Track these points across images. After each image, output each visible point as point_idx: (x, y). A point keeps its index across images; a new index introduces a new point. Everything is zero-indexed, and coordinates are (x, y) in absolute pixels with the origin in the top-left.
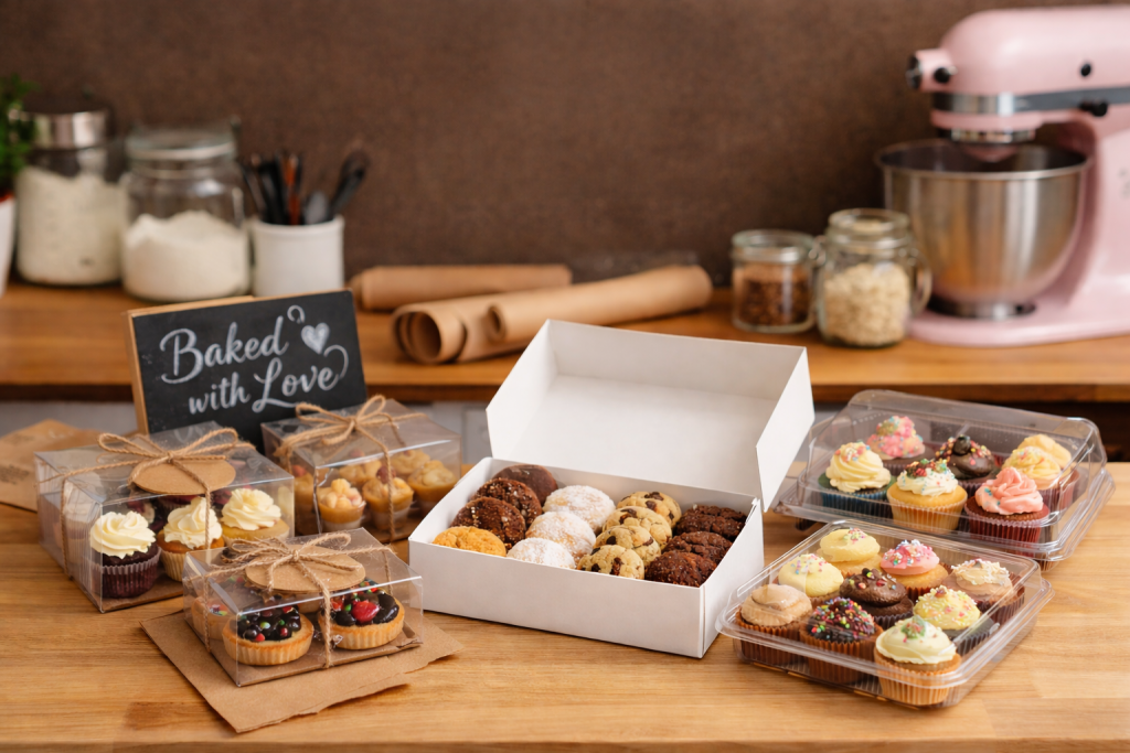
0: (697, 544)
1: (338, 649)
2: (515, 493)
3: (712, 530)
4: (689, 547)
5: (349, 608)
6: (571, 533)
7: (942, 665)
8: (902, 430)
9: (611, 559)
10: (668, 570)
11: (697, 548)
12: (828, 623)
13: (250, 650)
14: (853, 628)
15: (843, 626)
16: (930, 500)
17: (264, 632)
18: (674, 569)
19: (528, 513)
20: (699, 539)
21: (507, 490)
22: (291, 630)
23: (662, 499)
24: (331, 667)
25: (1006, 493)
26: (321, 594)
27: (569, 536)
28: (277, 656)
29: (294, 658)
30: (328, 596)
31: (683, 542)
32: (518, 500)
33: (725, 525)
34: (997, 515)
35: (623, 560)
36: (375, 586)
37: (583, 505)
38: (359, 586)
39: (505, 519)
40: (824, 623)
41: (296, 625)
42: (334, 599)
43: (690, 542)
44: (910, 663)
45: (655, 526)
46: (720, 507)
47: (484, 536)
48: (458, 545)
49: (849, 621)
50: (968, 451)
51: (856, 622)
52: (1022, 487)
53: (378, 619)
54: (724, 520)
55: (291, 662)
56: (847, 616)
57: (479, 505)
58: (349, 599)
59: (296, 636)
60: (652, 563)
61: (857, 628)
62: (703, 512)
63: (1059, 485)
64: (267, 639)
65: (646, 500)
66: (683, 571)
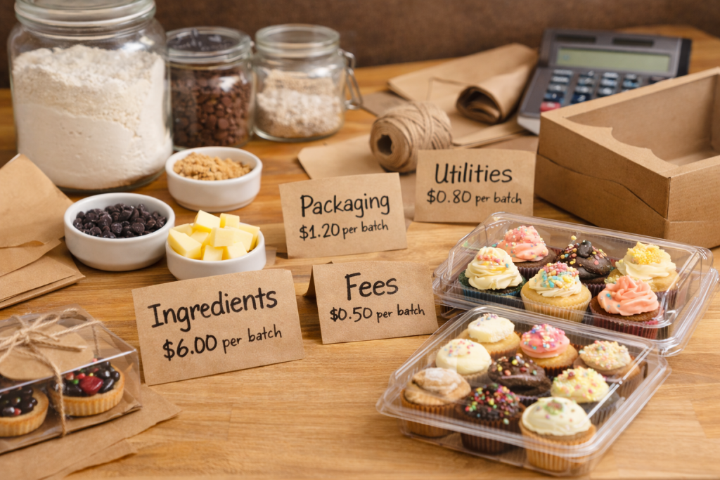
7: (579, 435)
8: (532, 238)
12: (479, 403)
14: (499, 408)
15: (491, 406)
16: (561, 301)
25: (623, 297)
34: (618, 315)
40: (475, 403)
44: (552, 435)
49: (496, 402)
50: (590, 254)
51: (502, 404)
52: (638, 291)
56: (495, 398)
61: (503, 408)
63: (676, 286)
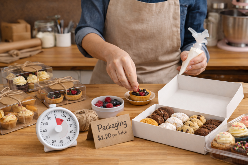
0: (209, 127)
1: (69, 100)
2: (163, 113)
3: (214, 124)
4: (207, 128)
5: (70, 92)
6: (176, 123)
9: (186, 129)
10: (200, 133)
11: (209, 128)
13: (51, 100)
17: (54, 97)
18: (202, 132)
19: (165, 118)
20: (210, 126)
21: (160, 112)
22: (60, 96)
23: (201, 117)
24: (68, 104)
26: (65, 89)
27: (175, 123)
28: (57, 101)
29: (60, 102)
30: (66, 90)
31: (205, 126)
32: (163, 115)
33: (217, 124)
35: (189, 130)
36: (75, 88)
37: (180, 116)
38: (72, 88)
39: (159, 119)
41: (60, 95)
42: (67, 90)
43: (207, 127)
45: (199, 123)
46: (216, 120)
47: (152, 121)
48: (145, 122)
53: (77, 94)
54: (217, 123)
55: (60, 103)
57: (153, 115)
58: (70, 90)
59: (60, 97)
60: (196, 131)
62: (212, 120)
64: (55, 98)
65: (197, 116)
66: (204, 133)
